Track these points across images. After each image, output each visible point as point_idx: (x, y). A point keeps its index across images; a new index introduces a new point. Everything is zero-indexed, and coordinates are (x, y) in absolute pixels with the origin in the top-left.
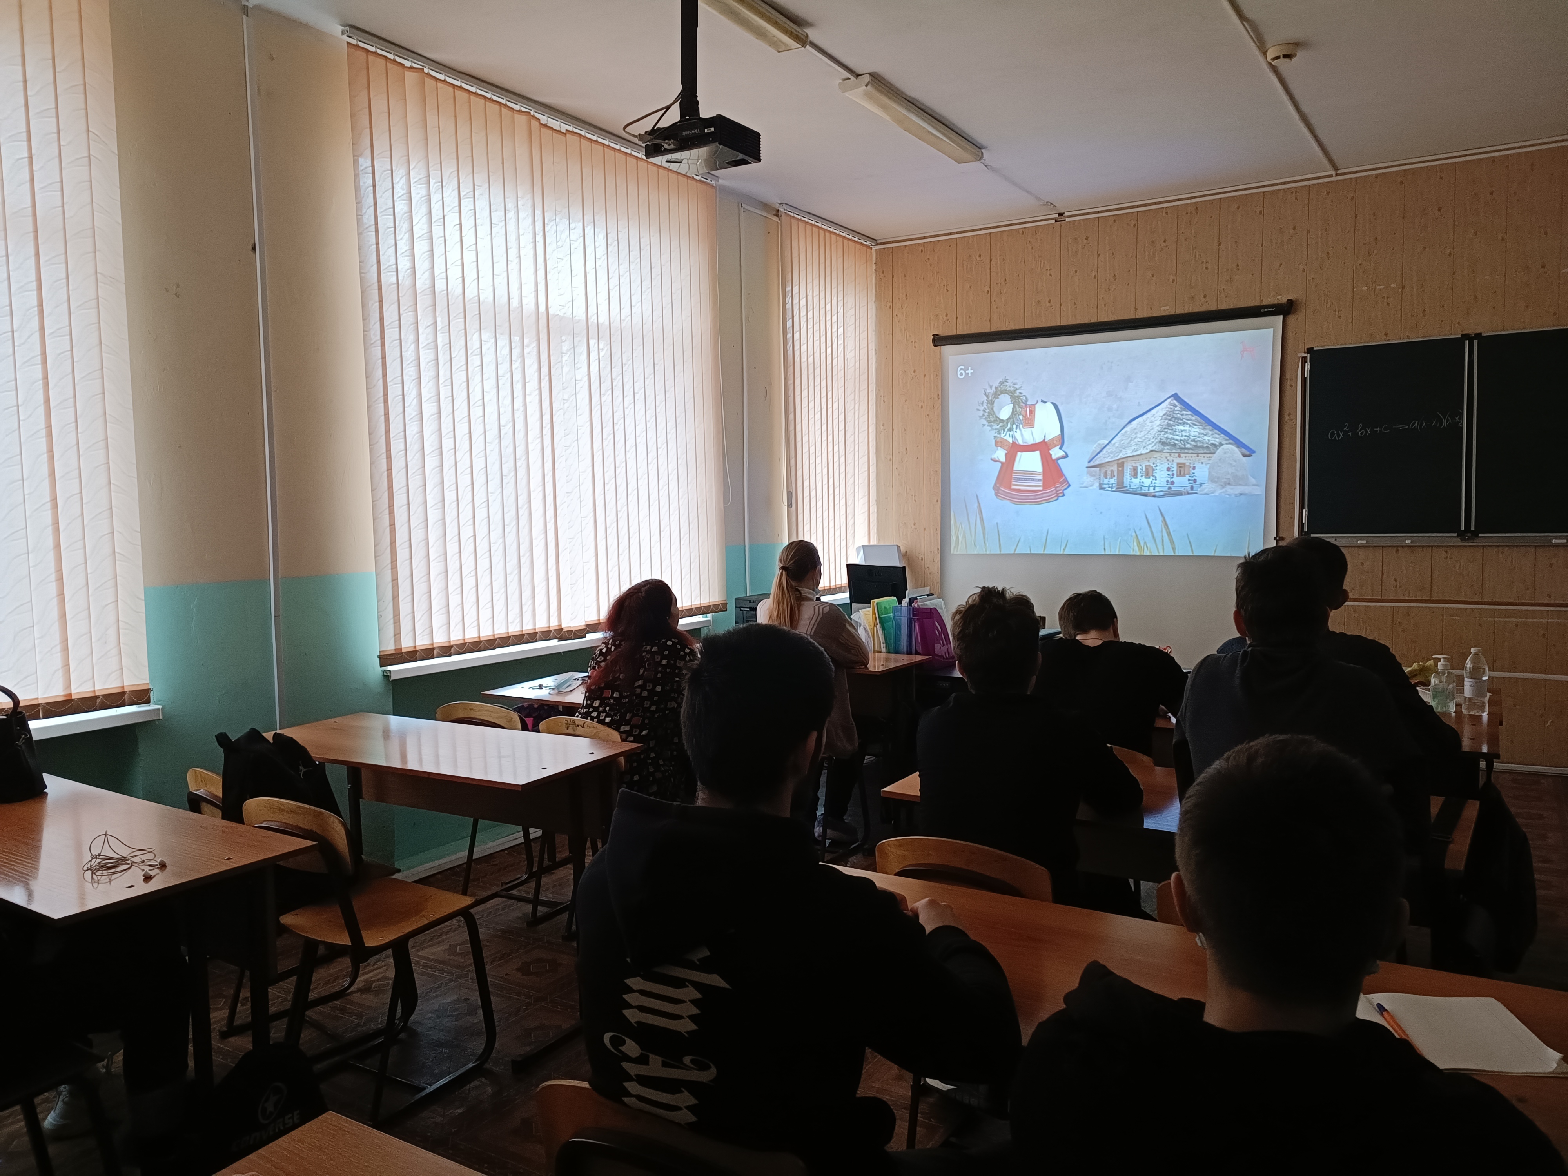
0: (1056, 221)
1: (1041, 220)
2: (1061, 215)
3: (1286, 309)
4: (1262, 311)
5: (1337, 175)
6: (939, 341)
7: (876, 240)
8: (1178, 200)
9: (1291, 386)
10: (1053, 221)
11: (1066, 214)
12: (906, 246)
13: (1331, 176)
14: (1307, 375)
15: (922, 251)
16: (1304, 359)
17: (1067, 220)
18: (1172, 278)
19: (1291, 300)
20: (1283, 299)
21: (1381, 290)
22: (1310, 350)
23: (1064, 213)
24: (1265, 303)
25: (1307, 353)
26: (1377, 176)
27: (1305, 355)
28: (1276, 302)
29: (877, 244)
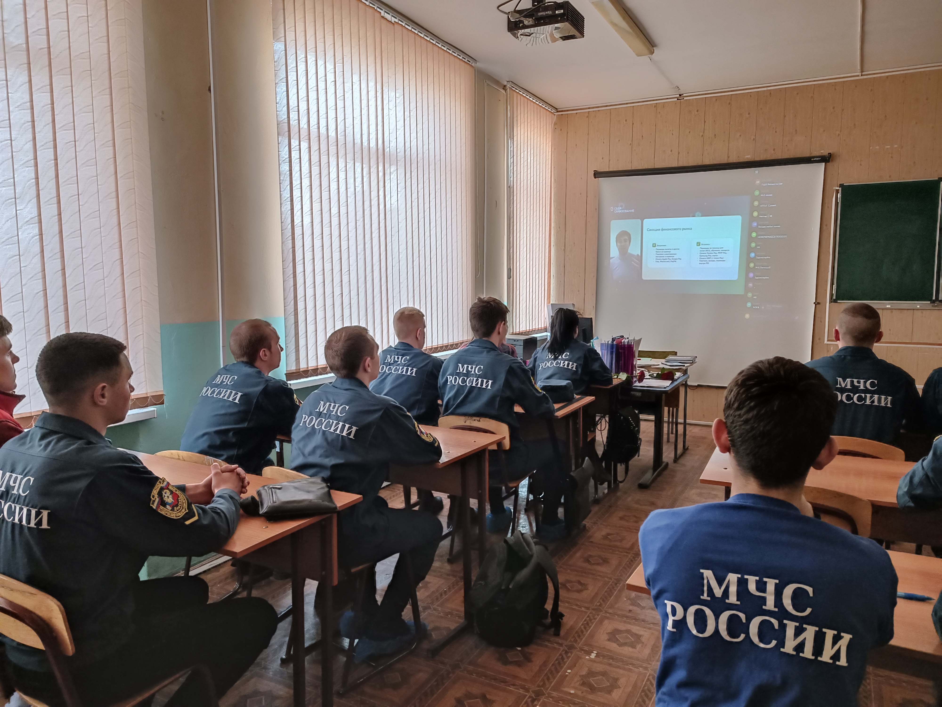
0: (678, 99)
1: (667, 99)
2: (680, 95)
3: (826, 159)
4: (812, 159)
5: (862, 75)
6: (597, 174)
7: (557, 109)
8: (759, 88)
9: (828, 207)
10: (676, 99)
11: (684, 95)
12: (577, 113)
13: (858, 76)
14: (839, 201)
15: (587, 117)
16: (837, 191)
17: (685, 98)
18: (753, 137)
19: (830, 153)
20: (825, 152)
21: (888, 148)
22: (841, 186)
23: (683, 94)
24: (813, 155)
25: (840, 187)
26: (887, 77)
27: (837, 188)
28: (820, 154)
29: (558, 112)
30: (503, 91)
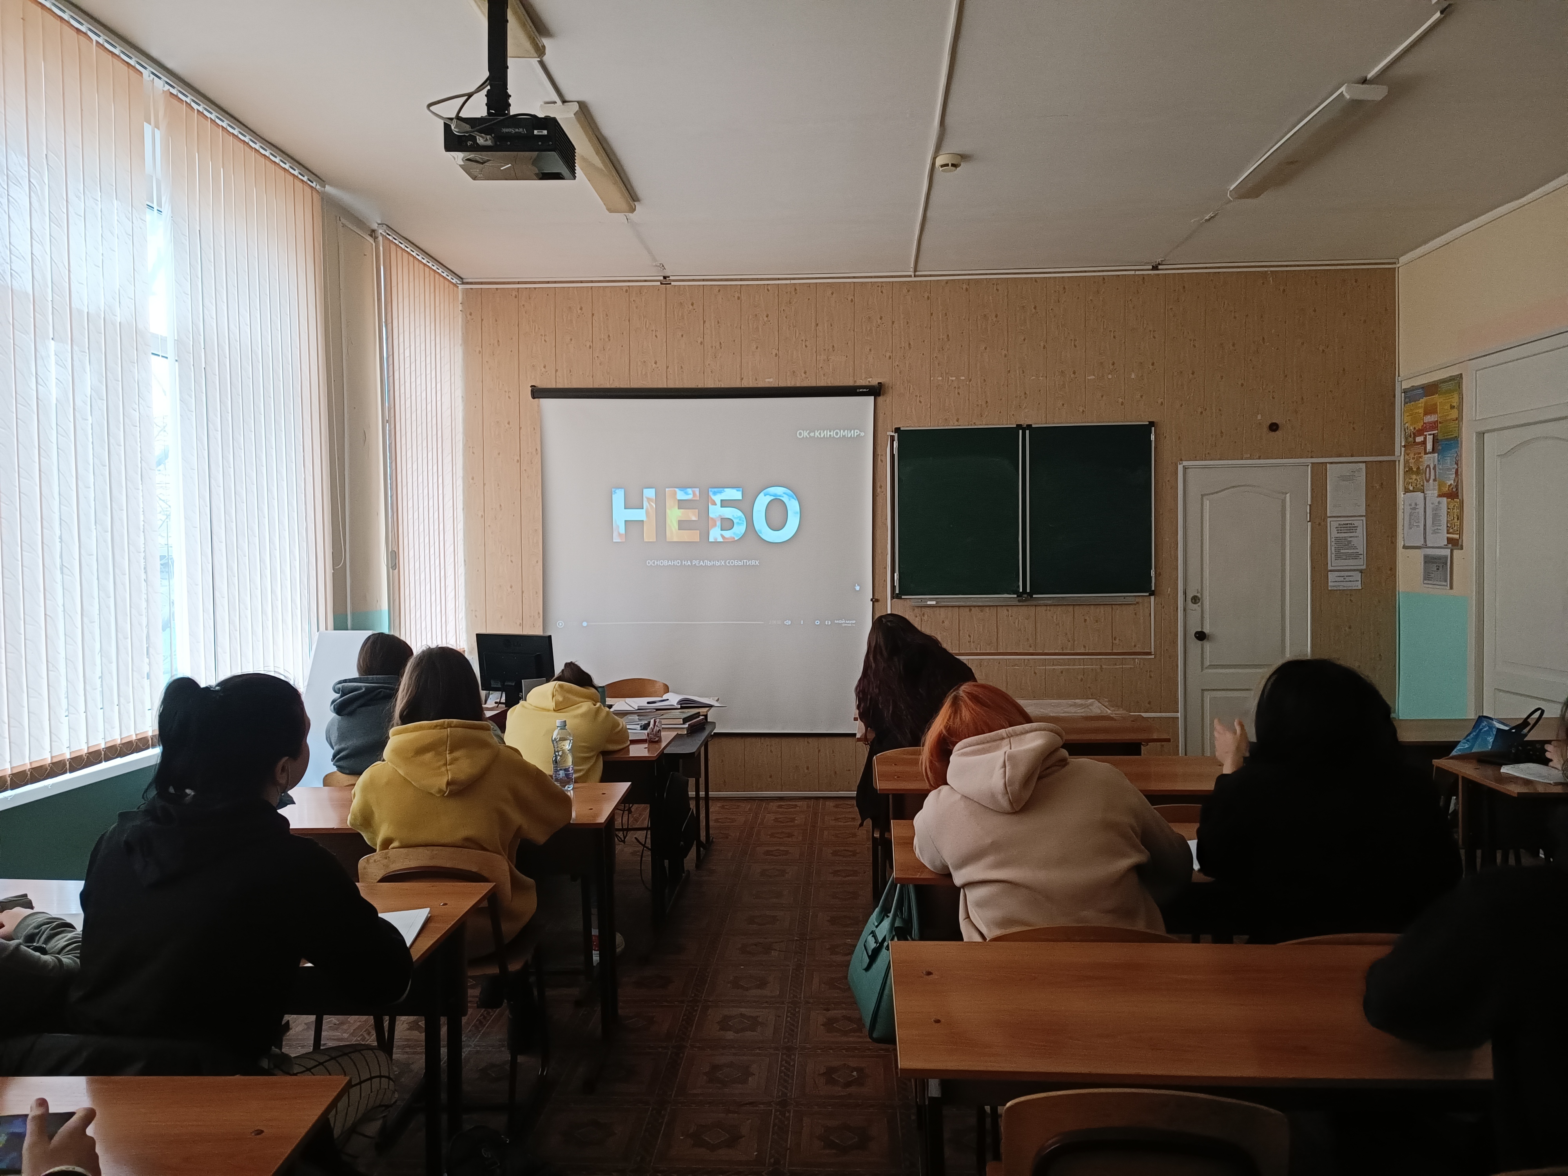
0: (661, 284)
1: (646, 281)
2: (665, 278)
3: (875, 391)
4: (858, 390)
5: (915, 276)
6: (538, 393)
7: (462, 278)
8: (779, 279)
9: (882, 461)
12: (497, 289)
13: (910, 276)
14: (896, 452)
15: (516, 297)
16: (892, 438)
17: (673, 283)
18: (774, 352)
19: (881, 383)
20: (874, 382)
21: (953, 381)
22: (897, 430)
23: (669, 277)
24: (858, 384)
26: (947, 282)
27: (893, 434)
28: (867, 384)
29: (463, 283)
30: (371, 240)
